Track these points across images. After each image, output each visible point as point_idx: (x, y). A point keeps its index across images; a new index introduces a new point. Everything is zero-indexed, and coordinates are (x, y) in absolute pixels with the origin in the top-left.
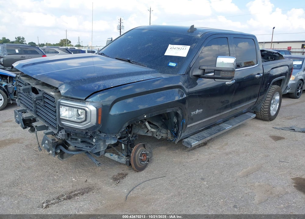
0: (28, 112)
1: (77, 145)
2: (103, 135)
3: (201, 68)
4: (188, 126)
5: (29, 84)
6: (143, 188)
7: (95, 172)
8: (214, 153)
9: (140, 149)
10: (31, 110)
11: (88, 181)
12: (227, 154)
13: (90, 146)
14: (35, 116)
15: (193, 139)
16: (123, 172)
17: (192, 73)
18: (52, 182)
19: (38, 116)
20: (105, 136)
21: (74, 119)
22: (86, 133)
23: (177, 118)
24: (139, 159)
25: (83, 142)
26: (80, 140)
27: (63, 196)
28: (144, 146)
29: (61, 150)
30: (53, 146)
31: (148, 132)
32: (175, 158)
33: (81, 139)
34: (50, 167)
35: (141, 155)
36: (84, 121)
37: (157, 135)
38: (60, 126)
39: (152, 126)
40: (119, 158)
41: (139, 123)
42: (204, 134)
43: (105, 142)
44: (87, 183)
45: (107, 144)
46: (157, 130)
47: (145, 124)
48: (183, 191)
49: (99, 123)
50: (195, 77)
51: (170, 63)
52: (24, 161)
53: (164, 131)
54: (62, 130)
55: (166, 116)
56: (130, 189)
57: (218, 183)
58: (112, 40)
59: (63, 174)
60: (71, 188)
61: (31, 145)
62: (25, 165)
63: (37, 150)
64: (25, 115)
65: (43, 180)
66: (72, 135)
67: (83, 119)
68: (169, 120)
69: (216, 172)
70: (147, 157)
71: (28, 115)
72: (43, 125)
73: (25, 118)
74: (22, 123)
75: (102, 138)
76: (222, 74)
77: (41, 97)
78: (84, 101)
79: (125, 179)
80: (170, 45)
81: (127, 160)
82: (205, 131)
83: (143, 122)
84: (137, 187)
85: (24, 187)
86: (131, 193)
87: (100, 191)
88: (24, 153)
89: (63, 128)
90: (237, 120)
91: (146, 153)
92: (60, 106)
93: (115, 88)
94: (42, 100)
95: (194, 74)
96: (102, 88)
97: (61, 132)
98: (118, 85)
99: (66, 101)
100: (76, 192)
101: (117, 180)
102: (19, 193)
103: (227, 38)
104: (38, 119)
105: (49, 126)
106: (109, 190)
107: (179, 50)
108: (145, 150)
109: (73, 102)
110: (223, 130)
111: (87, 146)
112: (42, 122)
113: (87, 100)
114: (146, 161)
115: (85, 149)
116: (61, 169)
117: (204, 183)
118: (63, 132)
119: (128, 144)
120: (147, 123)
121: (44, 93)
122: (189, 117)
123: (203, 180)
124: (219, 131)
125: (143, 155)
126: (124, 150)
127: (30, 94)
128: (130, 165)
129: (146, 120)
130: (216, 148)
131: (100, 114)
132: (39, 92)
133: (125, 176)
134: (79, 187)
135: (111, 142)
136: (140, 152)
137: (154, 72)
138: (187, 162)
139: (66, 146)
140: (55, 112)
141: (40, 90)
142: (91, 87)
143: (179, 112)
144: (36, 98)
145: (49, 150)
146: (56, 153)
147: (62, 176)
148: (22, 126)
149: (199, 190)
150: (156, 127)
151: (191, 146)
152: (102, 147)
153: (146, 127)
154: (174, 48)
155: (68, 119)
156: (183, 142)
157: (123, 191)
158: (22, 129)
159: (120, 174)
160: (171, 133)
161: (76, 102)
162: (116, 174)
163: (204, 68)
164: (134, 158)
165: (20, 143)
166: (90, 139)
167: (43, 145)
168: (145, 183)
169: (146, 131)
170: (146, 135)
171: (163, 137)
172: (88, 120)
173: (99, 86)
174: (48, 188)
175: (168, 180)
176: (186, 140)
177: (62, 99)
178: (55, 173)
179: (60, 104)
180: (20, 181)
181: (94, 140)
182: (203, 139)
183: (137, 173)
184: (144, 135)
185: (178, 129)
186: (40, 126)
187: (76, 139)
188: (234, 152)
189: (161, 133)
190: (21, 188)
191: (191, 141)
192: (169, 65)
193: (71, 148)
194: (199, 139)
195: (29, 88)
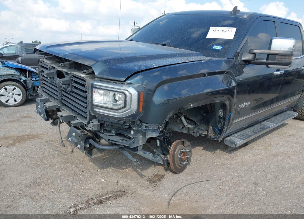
0: (51, 101)
1: (111, 138)
2: (144, 126)
3: (251, 52)
4: (235, 121)
5: (54, 68)
6: (187, 194)
7: (126, 173)
8: (259, 155)
9: (179, 147)
10: (55, 99)
11: (119, 182)
12: (275, 156)
13: (126, 139)
14: (59, 105)
15: (237, 138)
16: (159, 173)
17: (241, 58)
18: (79, 183)
19: (64, 104)
20: (146, 127)
21: (110, 105)
22: (125, 122)
23: (224, 111)
24: (178, 158)
25: (118, 134)
26: (114, 132)
27: (92, 199)
28: (183, 143)
29: (90, 144)
30: (82, 140)
31: (184, 129)
32: (215, 159)
33: (116, 131)
34: (74, 165)
35: (180, 153)
36: (123, 108)
37: (194, 132)
38: (92, 114)
39: (188, 121)
40: (153, 156)
41: (174, 117)
42: (248, 132)
43: (144, 134)
44: (119, 185)
45: (148, 137)
46: (194, 127)
47: (181, 119)
48: (235, 198)
49: (141, 110)
50: (244, 63)
51: (214, 46)
52: (45, 158)
53: (203, 127)
54: (93, 120)
55: (209, 108)
56: (171, 194)
57: (277, 190)
58: (139, 28)
59: (90, 174)
60: (101, 190)
61: (52, 141)
62: (46, 162)
63: (59, 146)
64: (49, 104)
65: (68, 179)
66: (105, 125)
67: (122, 105)
68: (213, 113)
69: (269, 176)
70: (187, 156)
71: (51, 104)
72: (69, 115)
73: (49, 107)
74: (45, 113)
75: (142, 130)
76: (278, 59)
77: (68, 81)
78: (124, 83)
79: (162, 182)
80: (211, 27)
81: (164, 158)
82: (248, 129)
83: (178, 116)
84: (179, 192)
85: (47, 187)
86: (174, 198)
87: (135, 195)
88: (45, 149)
89: (95, 117)
90: (279, 117)
91: (186, 151)
92: (94, 90)
93: (159, 69)
94: (69, 85)
95: (243, 59)
96: (143, 68)
97: (92, 122)
98: (161, 65)
99: (101, 83)
100: (107, 196)
101: (154, 183)
102: (41, 195)
103: (274, 22)
104: (63, 108)
105: (77, 116)
106: (146, 194)
107: (223, 32)
108: (184, 148)
109: (110, 84)
110: (267, 128)
111: (122, 140)
112: (68, 112)
113: (127, 81)
114: (185, 161)
115: (120, 142)
116: (86, 168)
117: (259, 189)
118: (95, 122)
119: (164, 140)
120: (183, 118)
121: (73, 75)
122: (236, 111)
123: (257, 185)
124: (263, 129)
125: (183, 154)
126: (159, 147)
127: (55, 79)
128: (168, 164)
129: (182, 114)
130: (259, 149)
131: (142, 100)
132: (66, 76)
133: (162, 178)
134: (110, 190)
135: (153, 135)
136: (179, 150)
137: (199, 55)
138: (231, 164)
139: (97, 139)
140: (86, 98)
141: (67, 74)
142: (130, 67)
143: (227, 103)
144: (63, 82)
145: (76, 144)
146: (85, 148)
147: (89, 176)
148: (44, 117)
149: (256, 198)
150: (193, 123)
151: (236, 145)
152: (141, 141)
153: (182, 122)
154: (217, 30)
155: (102, 105)
156: (226, 141)
157: (163, 195)
158: (44, 121)
159: (156, 175)
160: (213, 129)
161: (113, 84)
162: (151, 175)
163: (255, 51)
164: (173, 157)
165: (40, 139)
166: (127, 131)
167: (70, 139)
168: (188, 186)
169: (182, 127)
170: (181, 131)
171: (201, 134)
172: (128, 106)
173: (140, 66)
174: (74, 190)
175: (214, 184)
176: (228, 138)
177: (96, 81)
178: (81, 172)
179: (93, 87)
180: (42, 180)
181: (132, 132)
182: (248, 138)
183: (175, 175)
184: (179, 131)
185: (224, 124)
186: (66, 116)
187: (109, 132)
188: (282, 153)
189: (200, 130)
190: (43, 188)
191: (235, 139)
192: (213, 48)
193: (103, 141)
194: (243, 137)
195: (53, 73)
